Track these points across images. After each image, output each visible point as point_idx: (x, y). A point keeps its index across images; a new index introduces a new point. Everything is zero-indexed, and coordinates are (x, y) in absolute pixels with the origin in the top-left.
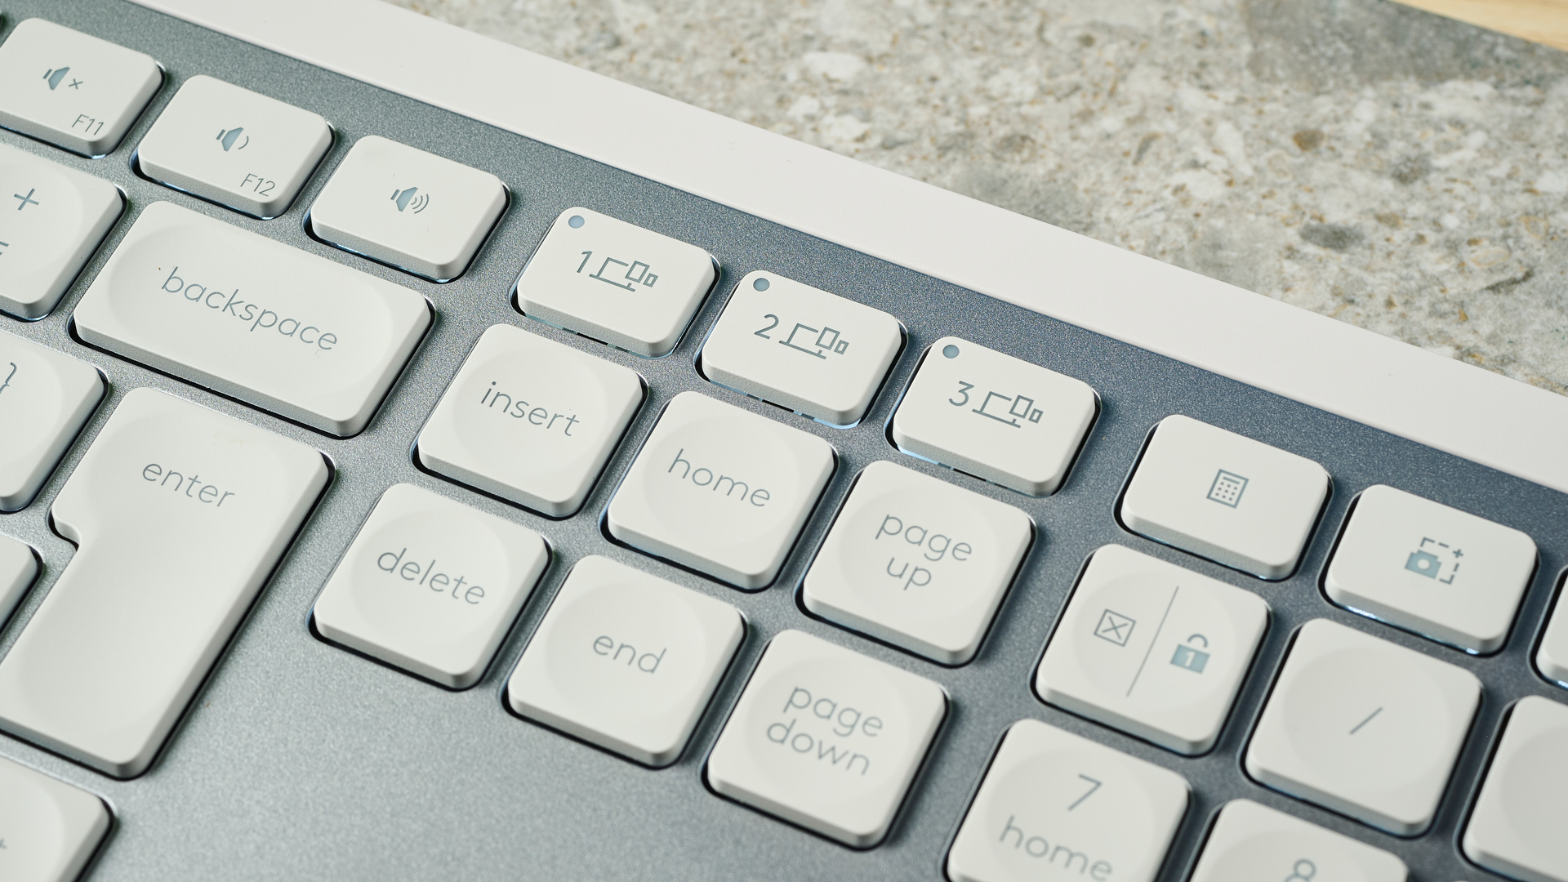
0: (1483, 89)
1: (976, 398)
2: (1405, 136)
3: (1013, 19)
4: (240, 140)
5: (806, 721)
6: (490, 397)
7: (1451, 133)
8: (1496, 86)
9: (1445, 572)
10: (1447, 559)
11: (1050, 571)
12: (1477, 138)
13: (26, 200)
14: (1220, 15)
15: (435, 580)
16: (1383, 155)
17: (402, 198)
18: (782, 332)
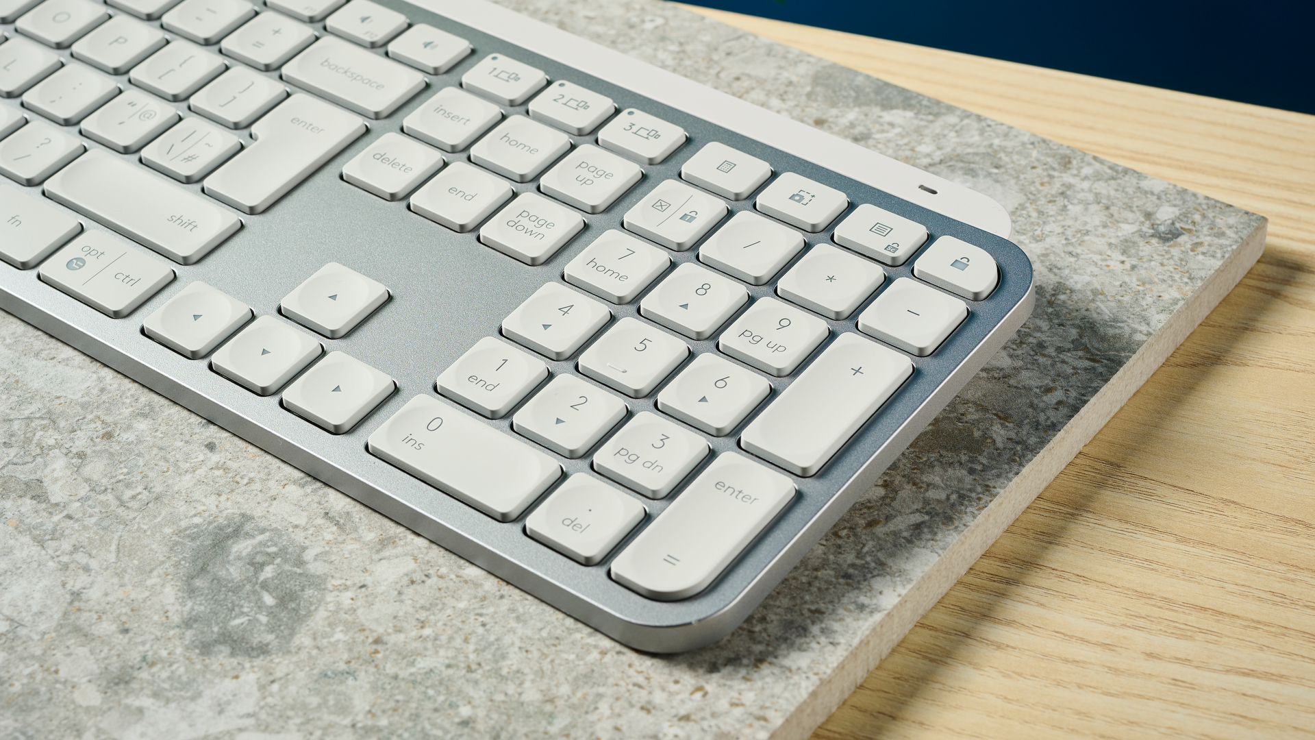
1: (636, 128)
2: (865, 126)
3: (708, 68)
4: (369, 21)
5: (524, 221)
7: (886, 127)
8: (916, 114)
9: (805, 202)
10: (808, 198)
11: (643, 186)
12: (898, 130)
13: (276, 32)
15: (393, 164)
16: (851, 131)
17: (427, 45)
18: (564, 101)
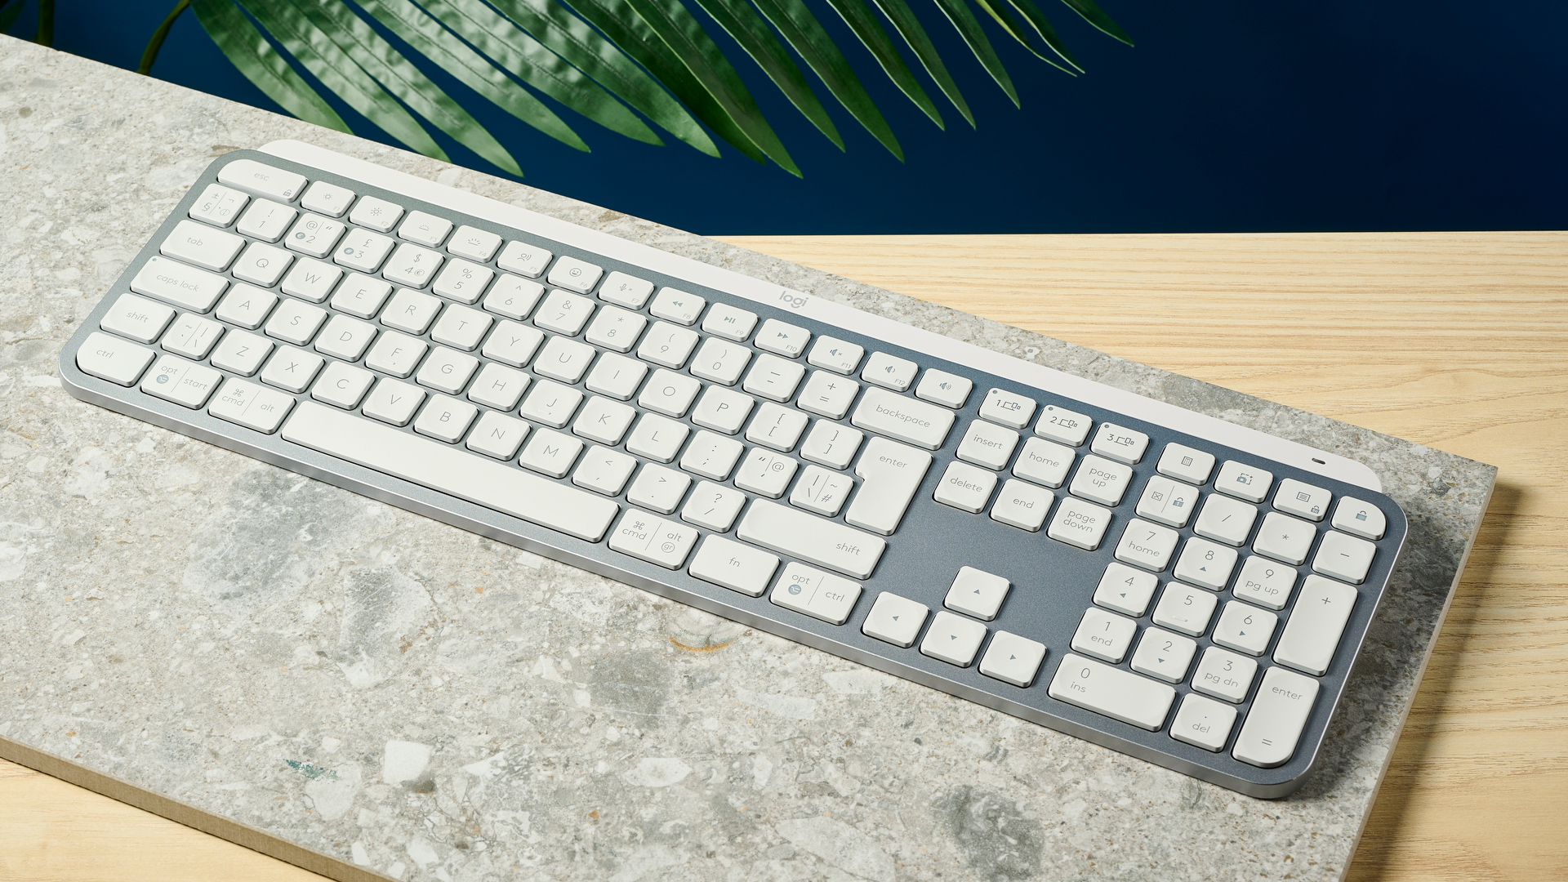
0: (1240, 412)
1: (1115, 438)
4: (892, 370)
5: (1074, 519)
6: (976, 439)
9: (1248, 482)
10: (1248, 479)
11: (1138, 483)
13: (831, 387)
14: (1155, 388)
15: (968, 486)
17: (943, 386)
18: (1058, 421)
